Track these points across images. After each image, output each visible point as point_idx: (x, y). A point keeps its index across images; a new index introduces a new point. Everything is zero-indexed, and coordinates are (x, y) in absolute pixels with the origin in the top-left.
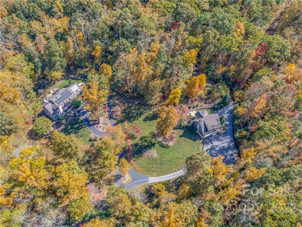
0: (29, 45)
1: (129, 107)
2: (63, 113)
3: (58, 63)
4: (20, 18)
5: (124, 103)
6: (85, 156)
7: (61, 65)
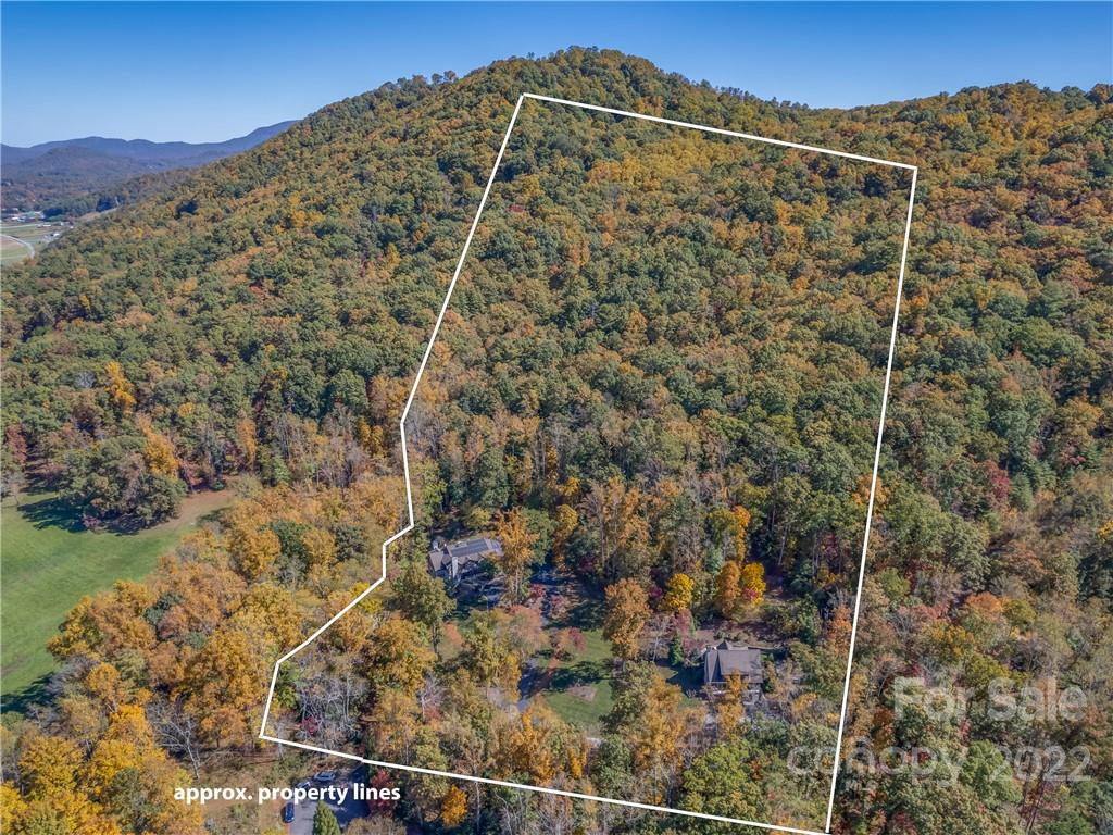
0: (455, 452)
1: (589, 605)
2: (456, 578)
3: (490, 493)
4: (462, 407)
5: (582, 596)
6: (456, 660)
7: (496, 500)
